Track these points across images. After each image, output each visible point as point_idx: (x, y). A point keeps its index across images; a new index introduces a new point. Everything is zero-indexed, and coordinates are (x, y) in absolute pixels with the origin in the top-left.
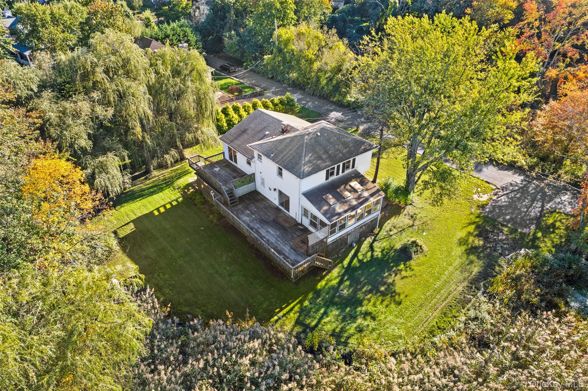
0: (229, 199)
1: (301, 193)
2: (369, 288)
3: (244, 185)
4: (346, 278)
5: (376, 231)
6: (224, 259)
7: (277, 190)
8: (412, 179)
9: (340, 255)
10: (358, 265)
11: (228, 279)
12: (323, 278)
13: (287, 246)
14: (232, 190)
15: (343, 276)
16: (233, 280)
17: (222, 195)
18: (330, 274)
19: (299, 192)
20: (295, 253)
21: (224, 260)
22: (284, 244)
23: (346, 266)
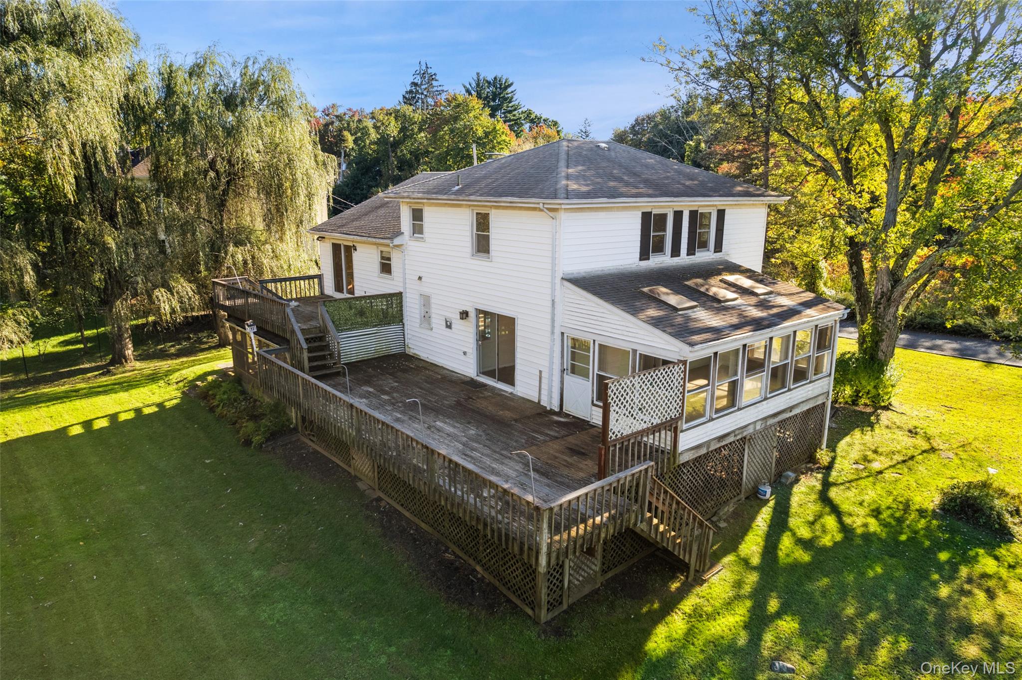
0: (305, 346)
1: (559, 275)
2: (904, 645)
3: (366, 325)
4: (773, 605)
5: (823, 456)
6: (252, 543)
7: (472, 314)
8: (889, 317)
9: (723, 525)
10: (805, 557)
11: (243, 611)
12: (670, 605)
13: (512, 463)
14: (324, 331)
15: (759, 597)
16: (264, 616)
17: (288, 342)
18: (702, 590)
19: (553, 271)
20: (546, 481)
21: (253, 547)
22: (497, 456)
23: (755, 561)
